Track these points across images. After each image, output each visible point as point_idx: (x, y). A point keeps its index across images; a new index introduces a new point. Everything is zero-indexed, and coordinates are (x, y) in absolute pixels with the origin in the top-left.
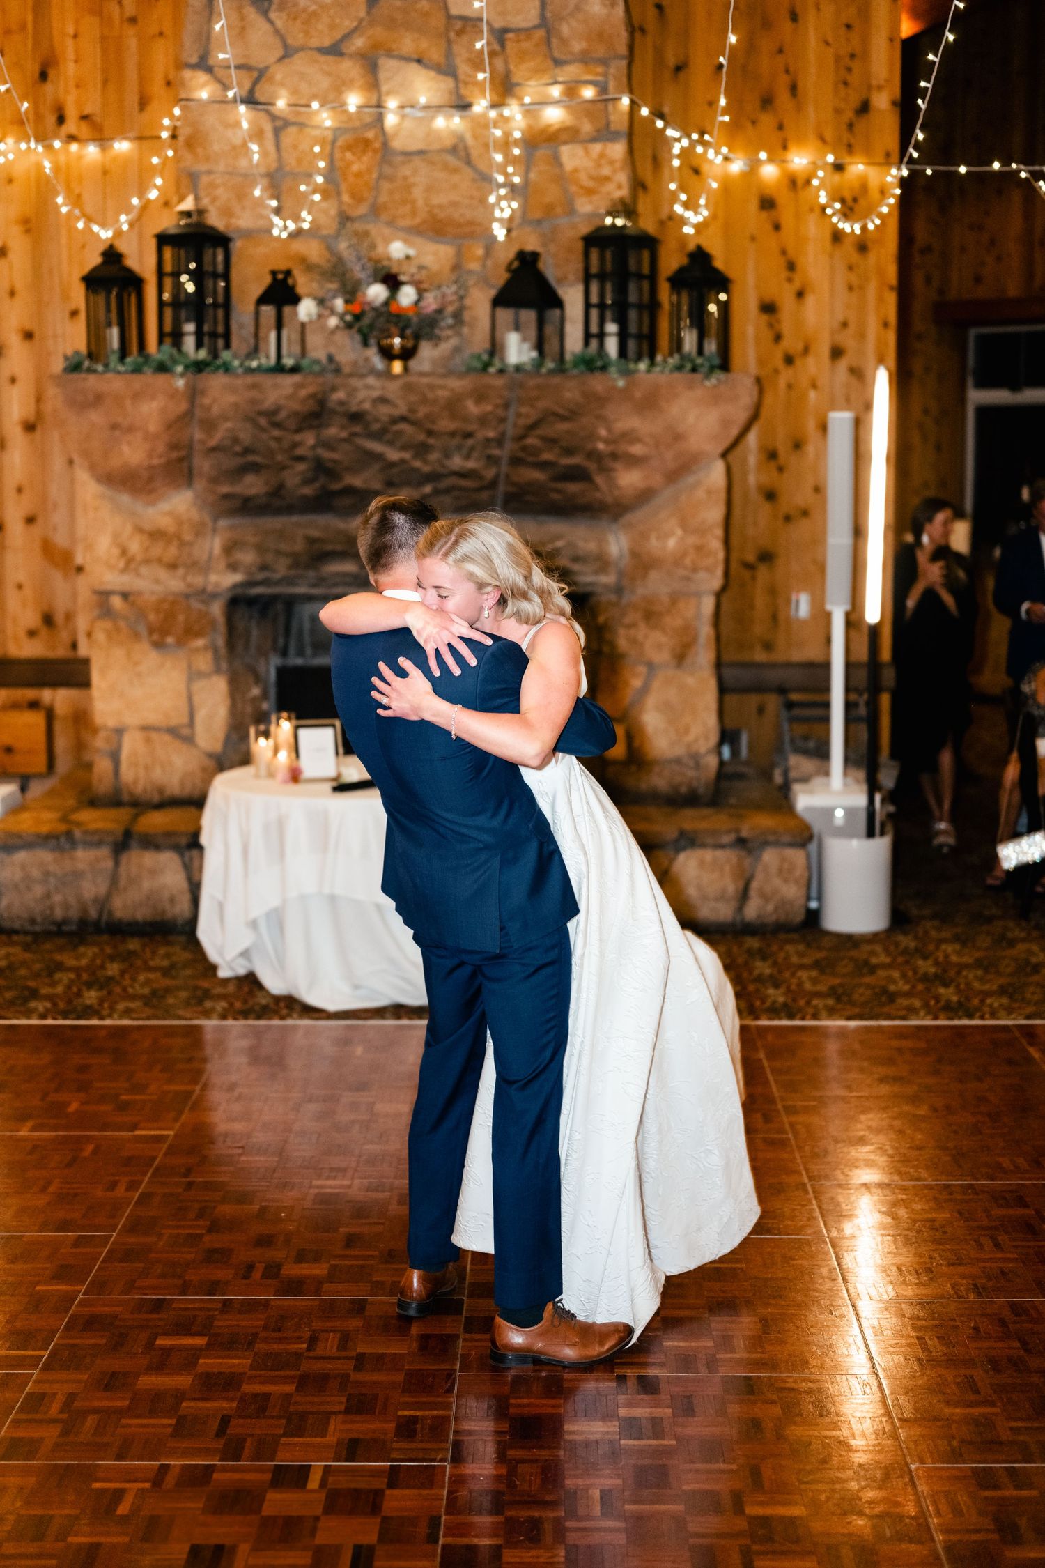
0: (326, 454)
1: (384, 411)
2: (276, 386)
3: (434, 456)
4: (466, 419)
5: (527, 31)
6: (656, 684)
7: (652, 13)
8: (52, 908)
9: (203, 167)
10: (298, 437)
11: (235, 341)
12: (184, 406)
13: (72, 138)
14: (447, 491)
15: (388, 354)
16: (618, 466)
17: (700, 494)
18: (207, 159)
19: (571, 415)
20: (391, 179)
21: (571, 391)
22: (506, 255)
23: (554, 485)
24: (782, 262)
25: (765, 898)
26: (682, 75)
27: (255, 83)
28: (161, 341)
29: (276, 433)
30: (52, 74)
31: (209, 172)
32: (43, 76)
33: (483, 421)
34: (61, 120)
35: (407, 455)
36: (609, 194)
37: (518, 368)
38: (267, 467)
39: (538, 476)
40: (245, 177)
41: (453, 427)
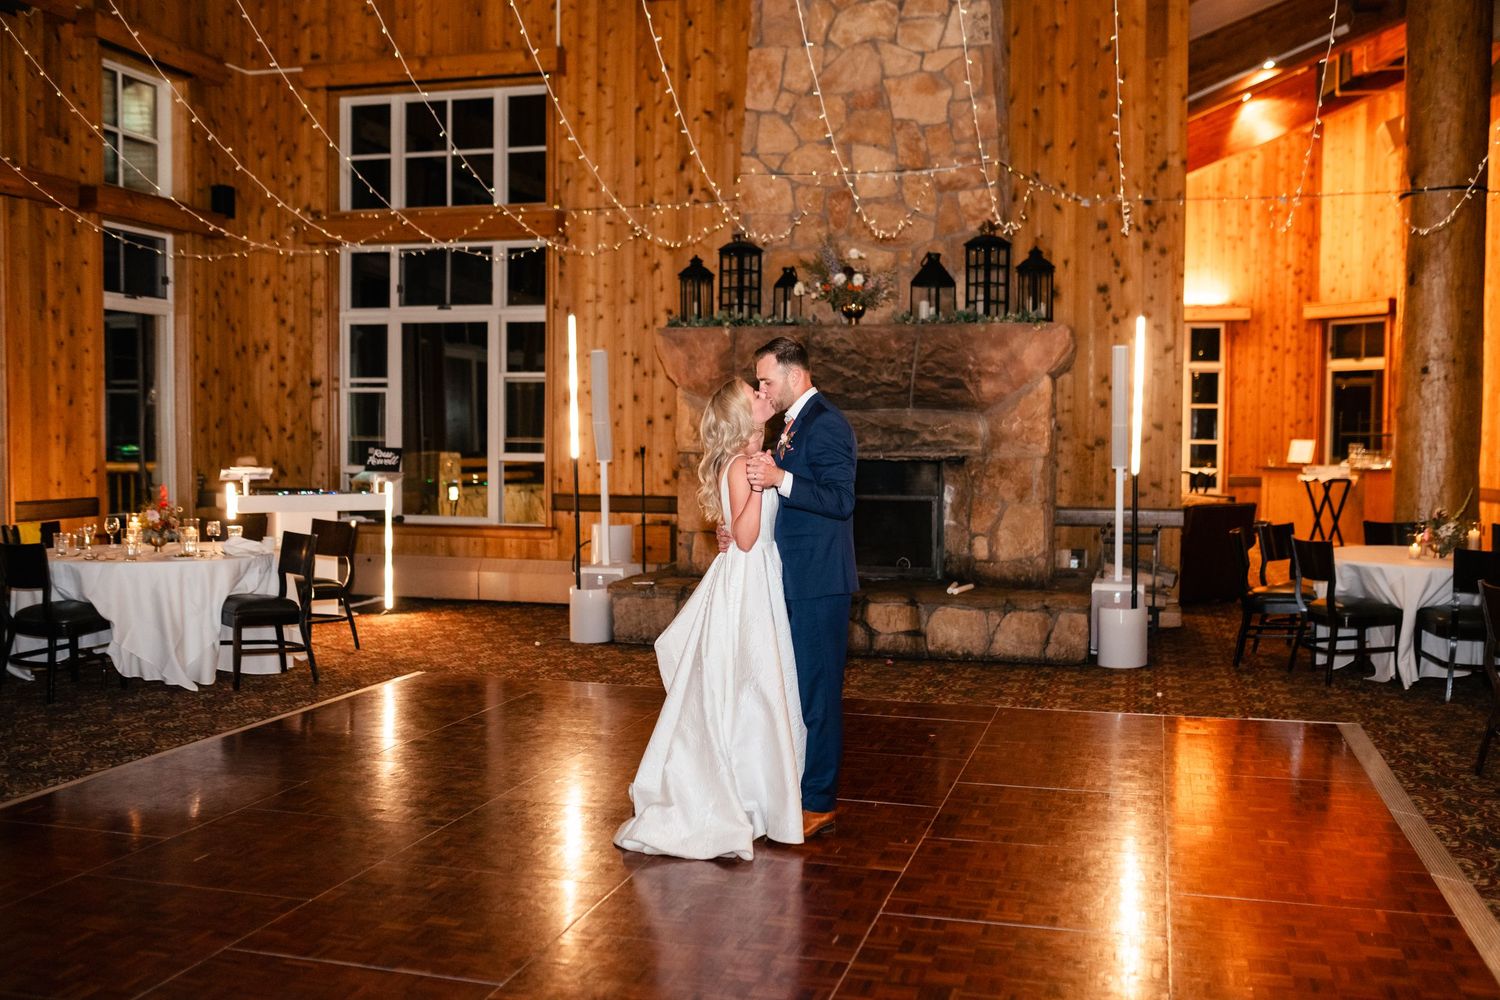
1: (842, 347)
3: (871, 374)
4: (890, 351)
5: (939, 126)
6: (1007, 512)
7: (1031, 114)
8: (641, 630)
9: (752, 212)
11: (763, 309)
12: (729, 345)
13: (697, 201)
14: (881, 394)
15: (849, 314)
16: (983, 380)
17: (1036, 395)
18: (754, 206)
19: (953, 349)
21: (953, 334)
22: (922, 255)
23: (942, 391)
24: (1112, 260)
25: (1059, 643)
26: (1050, 151)
27: (783, 161)
28: (721, 308)
30: (687, 166)
31: (756, 214)
32: (682, 167)
33: (900, 352)
34: (691, 191)
35: (856, 373)
37: (923, 322)
39: (934, 385)
40: (775, 216)
41: (882, 356)
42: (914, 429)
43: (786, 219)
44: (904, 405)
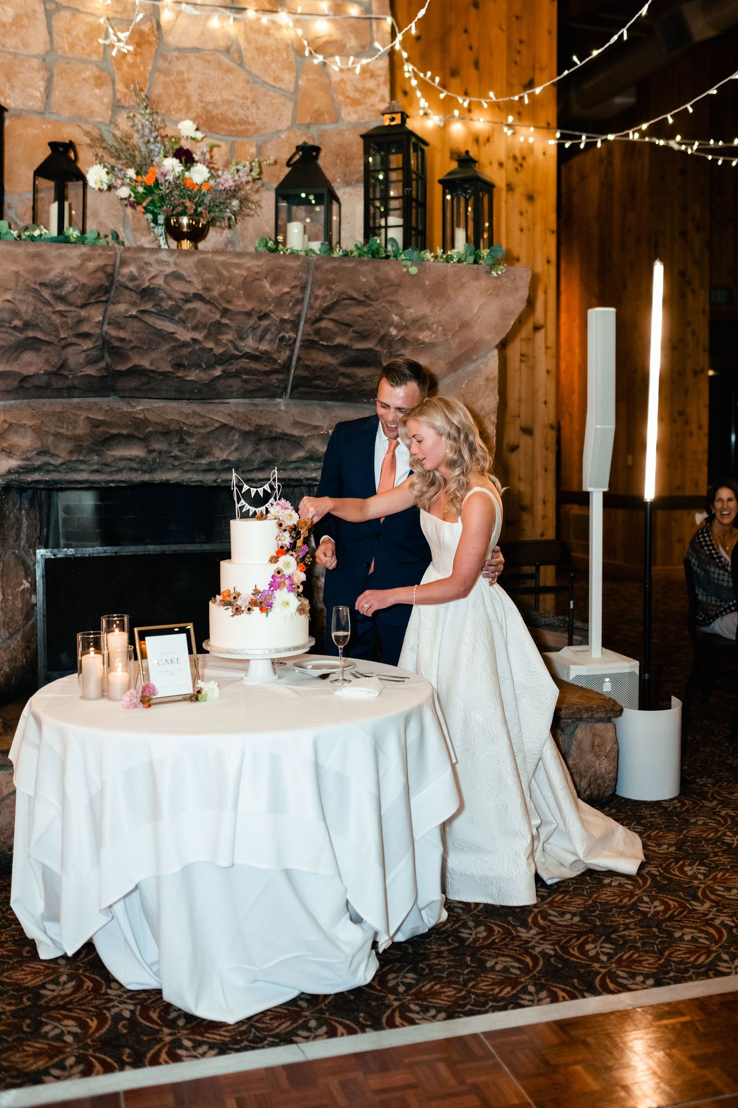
0: (113, 333)
1: (179, 287)
2: (60, 257)
3: (226, 337)
4: (263, 300)
10: (83, 313)
14: (237, 374)
15: (176, 233)
17: (480, 381)
19: (366, 300)
20: (167, 73)
21: (365, 276)
23: (343, 370)
29: (61, 307)
33: (279, 302)
35: (199, 336)
36: (373, 105)
37: (304, 254)
38: (49, 343)
39: (330, 360)
40: (15, 55)
41: (249, 307)
42: (296, 432)
43: (35, 63)
44: (273, 394)
